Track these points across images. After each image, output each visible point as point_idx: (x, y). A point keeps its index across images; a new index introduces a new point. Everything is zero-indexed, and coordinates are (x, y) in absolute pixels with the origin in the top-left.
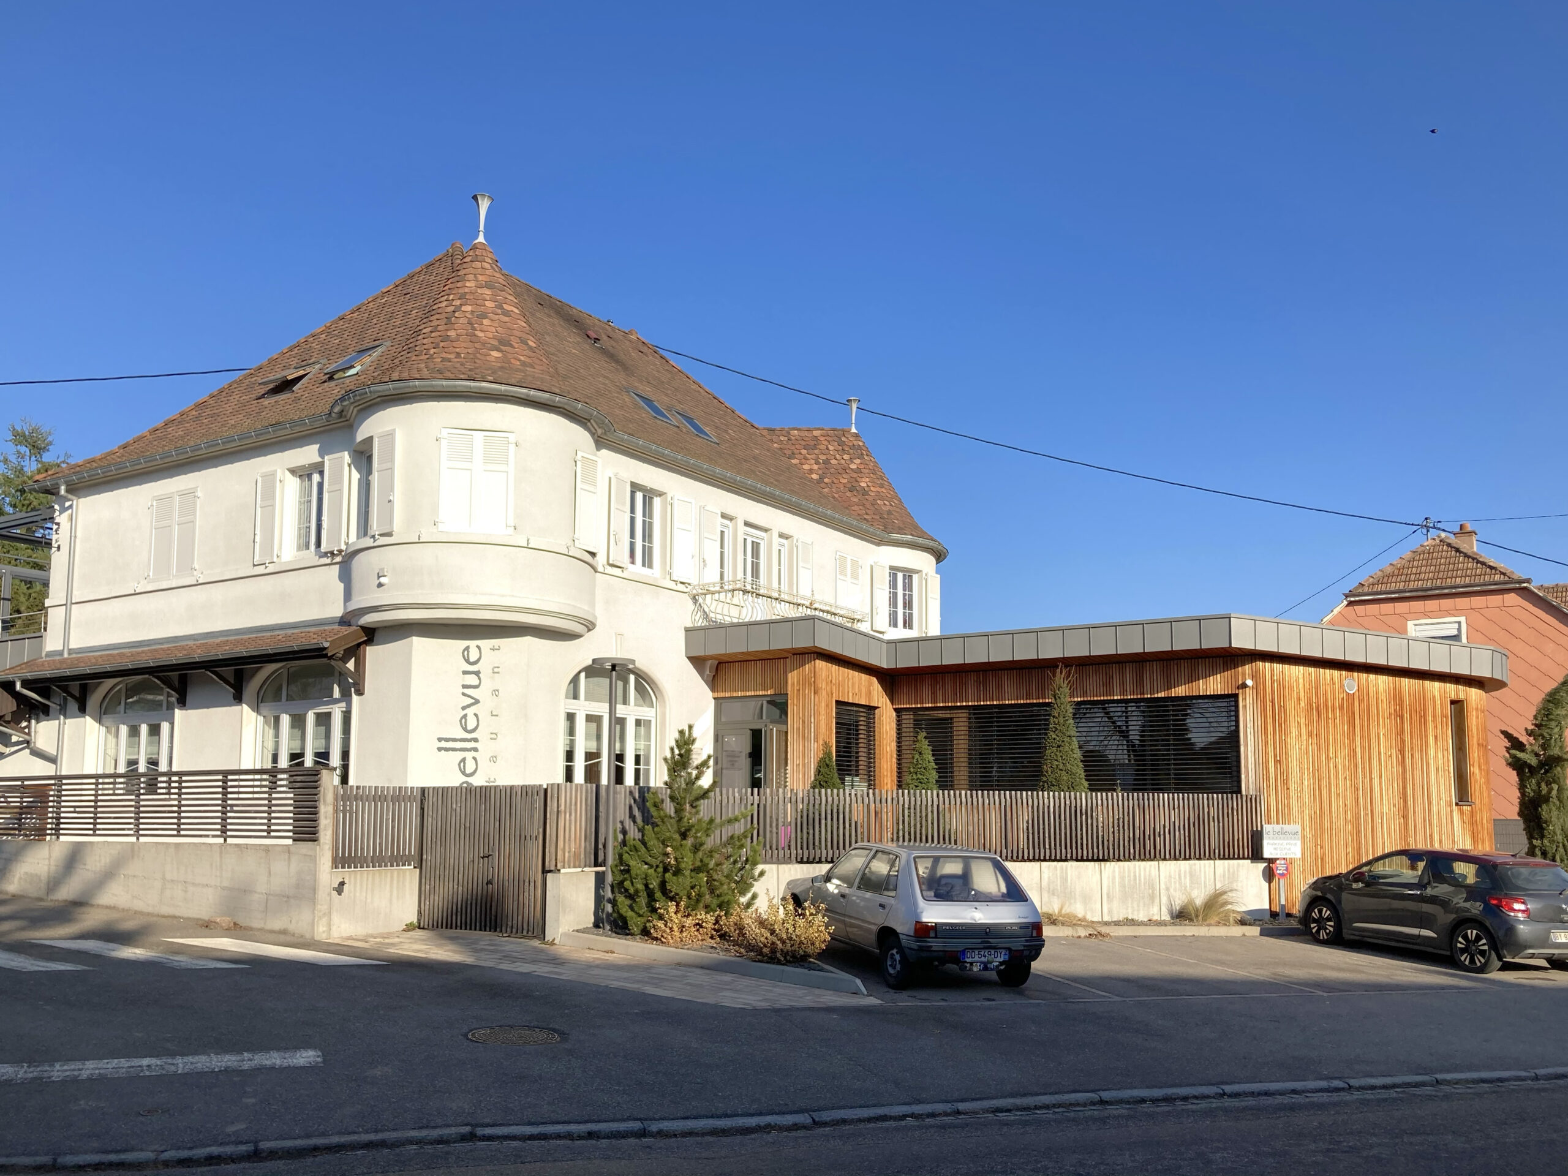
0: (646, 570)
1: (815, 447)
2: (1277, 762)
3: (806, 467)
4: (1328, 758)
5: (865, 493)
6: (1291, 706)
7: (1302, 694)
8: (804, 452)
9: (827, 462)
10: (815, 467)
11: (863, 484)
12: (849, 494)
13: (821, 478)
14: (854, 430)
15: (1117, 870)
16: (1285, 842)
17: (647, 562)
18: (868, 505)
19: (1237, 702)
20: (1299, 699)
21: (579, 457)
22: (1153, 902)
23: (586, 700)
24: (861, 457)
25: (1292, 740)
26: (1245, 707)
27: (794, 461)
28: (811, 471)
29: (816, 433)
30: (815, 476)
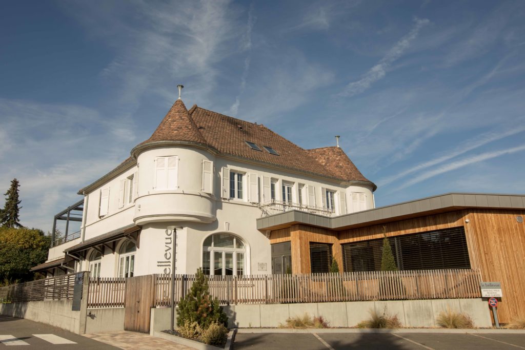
0: (240, 200)
1: (324, 154)
2: (485, 254)
3: (321, 161)
4: (513, 252)
5: (341, 167)
6: (489, 229)
7: (494, 224)
8: (320, 156)
9: (328, 158)
10: (324, 161)
11: (341, 165)
12: (335, 168)
13: (326, 164)
14: (338, 146)
15: (411, 304)
16: (493, 290)
17: (240, 196)
18: (342, 171)
19: (464, 230)
20: (493, 226)
21: (203, 162)
22: (430, 318)
23: (214, 246)
24: (340, 155)
25: (492, 244)
26: (467, 231)
27: (317, 160)
28: (322, 162)
29: (325, 149)
30: (323, 164)
